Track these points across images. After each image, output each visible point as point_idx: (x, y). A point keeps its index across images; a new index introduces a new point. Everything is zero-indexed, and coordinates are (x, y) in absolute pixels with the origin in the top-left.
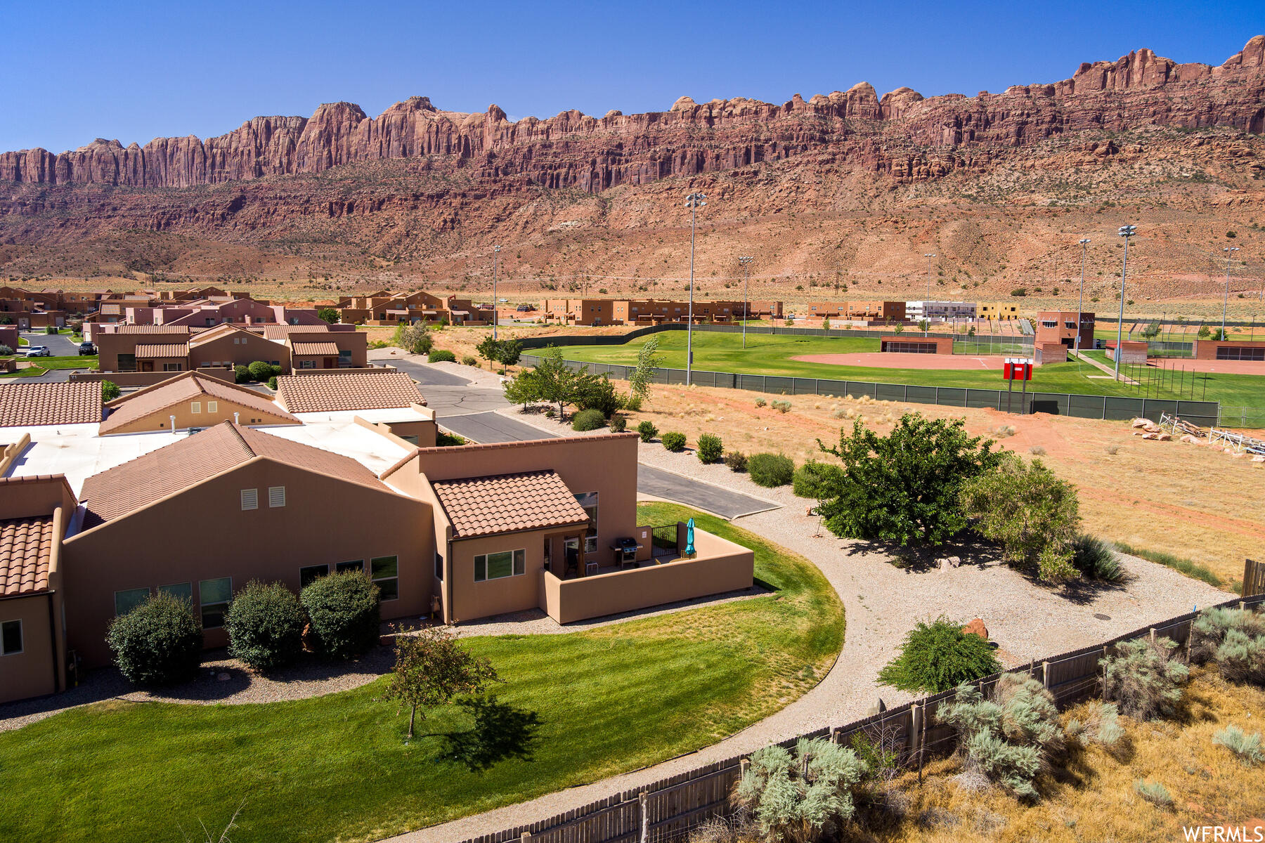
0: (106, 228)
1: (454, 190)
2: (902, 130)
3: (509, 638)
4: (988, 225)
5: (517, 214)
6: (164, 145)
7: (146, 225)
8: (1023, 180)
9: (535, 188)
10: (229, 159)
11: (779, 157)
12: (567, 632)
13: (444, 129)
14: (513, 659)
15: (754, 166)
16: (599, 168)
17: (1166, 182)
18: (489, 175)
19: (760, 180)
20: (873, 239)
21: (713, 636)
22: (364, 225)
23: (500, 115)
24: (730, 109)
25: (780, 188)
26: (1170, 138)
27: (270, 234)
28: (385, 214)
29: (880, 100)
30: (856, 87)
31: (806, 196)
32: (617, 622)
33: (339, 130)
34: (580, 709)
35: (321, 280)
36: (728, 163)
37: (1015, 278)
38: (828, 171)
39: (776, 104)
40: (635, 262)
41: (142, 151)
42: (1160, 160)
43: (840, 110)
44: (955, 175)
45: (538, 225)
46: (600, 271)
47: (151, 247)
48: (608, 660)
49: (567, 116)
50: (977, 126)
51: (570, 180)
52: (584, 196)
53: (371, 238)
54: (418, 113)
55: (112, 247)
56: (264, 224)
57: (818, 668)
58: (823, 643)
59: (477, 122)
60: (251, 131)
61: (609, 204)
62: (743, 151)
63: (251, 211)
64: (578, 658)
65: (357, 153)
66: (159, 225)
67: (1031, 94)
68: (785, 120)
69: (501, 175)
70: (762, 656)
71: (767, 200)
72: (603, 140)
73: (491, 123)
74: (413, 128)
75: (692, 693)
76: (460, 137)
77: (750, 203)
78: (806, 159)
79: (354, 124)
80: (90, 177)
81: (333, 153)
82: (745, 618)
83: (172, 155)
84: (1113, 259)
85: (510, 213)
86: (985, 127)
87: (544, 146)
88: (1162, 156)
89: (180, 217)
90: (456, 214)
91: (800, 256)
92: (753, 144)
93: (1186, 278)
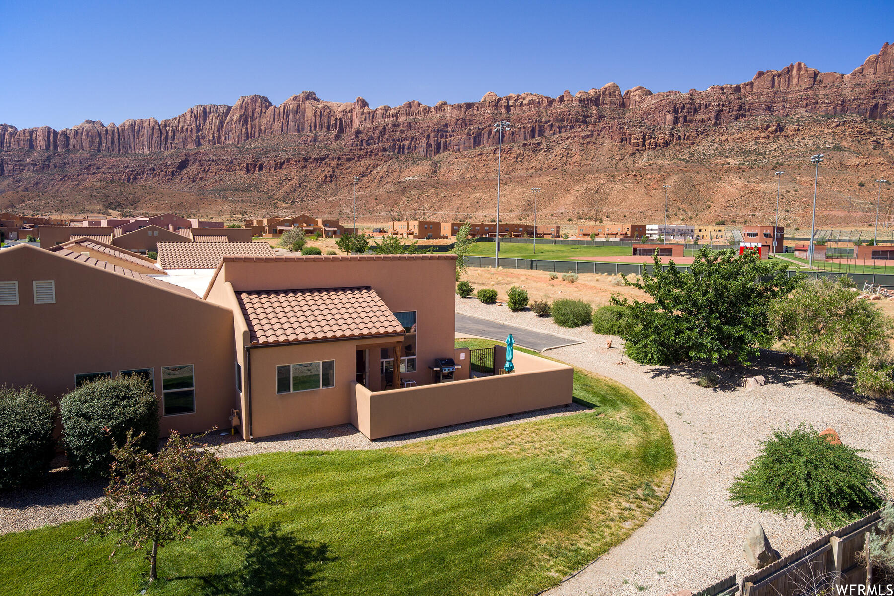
0: (91, 181)
1: (332, 155)
2: (638, 115)
3: (311, 454)
4: (698, 178)
5: (375, 171)
6: (133, 125)
7: (120, 179)
8: (720, 149)
9: (388, 154)
10: (178, 134)
11: (554, 133)
12: (377, 448)
13: (326, 113)
14: (310, 477)
15: (538, 139)
16: (432, 140)
17: (816, 151)
18: (357, 145)
19: (542, 149)
20: (620, 187)
21: (537, 452)
22: (270, 179)
23: (364, 104)
24: (521, 100)
25: (555, 154)
26: (817, 122)
27: (205, 185)
28: (285, 172)
29: (623, 95)
30: (607, 86)
31: (573, 160)
32: (433, 437)
33: (253, 114)
34: (383, 540)
35: (240, 216)
36: (520, 137)
37: (717, 213)
38: (589, 143)
39: (553, 97)
40: (458, 203)
41: (118, 128)
42: (812, 136)
43: (596, 101)
44: (674, 146)
45: (390, 179)
46: (433, 209)
47: (122, 193)
48: (421, 479)
49: (410, 105)
50: (688, 112)
51: (412, 149)
52: (421, 160)
53: (275, 188)
54: (308, 103)
55: (95, 193)
56: (201, 179)
57: (658, 486)
58: (656, 458)
59: (348, 109)
60: (193, 115)
61: (439, 165)
62: (530, 129)
63: (192, 169)
64: (386, 476)
65: (265, 130)
66: (129, 179)
67: (725, 91)
68: (559, 108)
69: (365, 145)
70: (594, 472)
71: (546, 162)
72: (435, 121)
73: (357, 109)
74: (304, 113)
75: (520, 517)
76: (336, 119)
77: (535, 164)
78: (573, 135)
79: (264, 110)
80: (81, 146)
81: (249, 130)
82: (570, 433)
83: (138, 131)
84: (784, 200)
85: (371, 171)
86: (694, 114)
87: (394, 125)
88: (813, 133)
89: (143, 173)
90: (334, 172)
91: (570, 198)
92: (537, 124)
93: (834, 213)
